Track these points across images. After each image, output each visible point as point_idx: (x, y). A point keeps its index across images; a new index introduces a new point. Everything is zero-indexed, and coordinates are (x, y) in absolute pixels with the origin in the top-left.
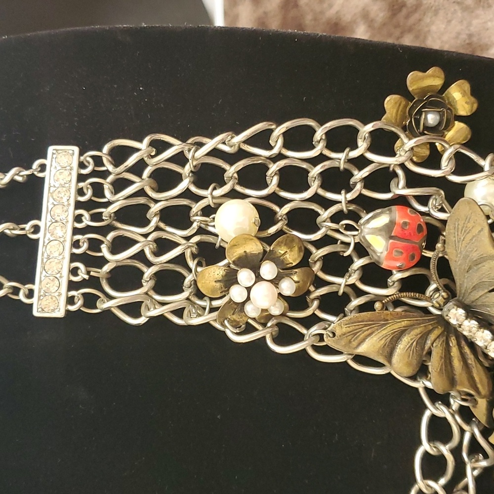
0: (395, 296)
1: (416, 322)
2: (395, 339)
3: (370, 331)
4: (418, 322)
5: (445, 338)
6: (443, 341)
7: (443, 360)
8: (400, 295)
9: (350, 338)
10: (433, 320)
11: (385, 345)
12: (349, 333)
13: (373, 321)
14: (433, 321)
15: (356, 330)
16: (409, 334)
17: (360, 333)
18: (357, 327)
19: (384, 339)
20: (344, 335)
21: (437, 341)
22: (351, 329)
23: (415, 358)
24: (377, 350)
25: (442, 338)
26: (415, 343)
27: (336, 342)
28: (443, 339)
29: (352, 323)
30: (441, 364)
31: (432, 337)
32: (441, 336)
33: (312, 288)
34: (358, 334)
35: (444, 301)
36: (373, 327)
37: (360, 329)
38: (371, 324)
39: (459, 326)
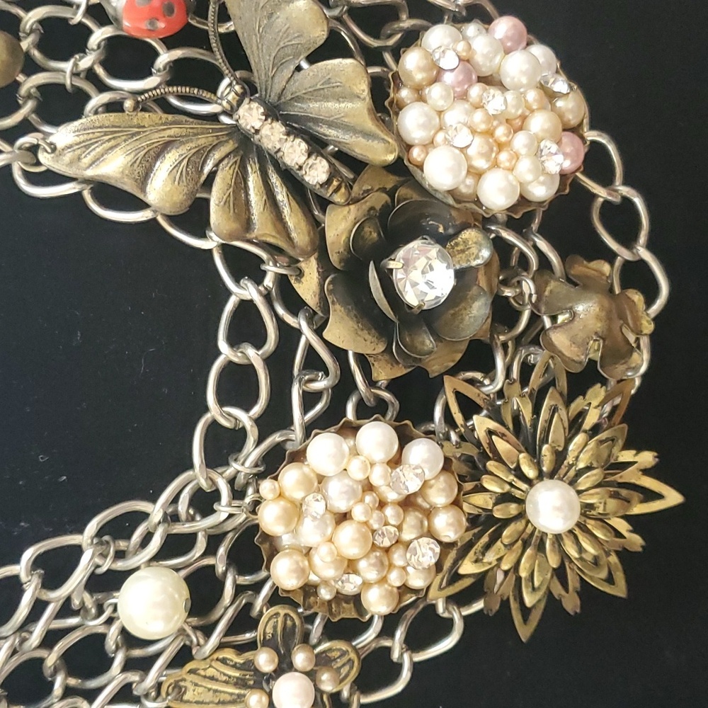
0: (158, 91)
1: (191, 131)
2: (152, 152)
3: (112, 143)
4: (195, 131)
5: (239, 158)
6: (236, 162)
7: (231, 190)
8: (166, 90)
9: (79, 152)
10: (221, 130)
11: (135, 162)
12: (77, 144)
13: (119, 127)
14: (221, 132)
15: (90, 139)
16: (177, 148)
17: (96, 145)
18: (91, 136)
19: (134, 153)
20: (69, 148)
21: (225, 162)
22: (82, 138)
23: (185, 184)
24: (121, 170)
25: (234, 157)
26: (185, 162)
27: (56, 160)
28: (234, 160)
29: (85, 130)
30: (227, 194)
31: (217, 155)
32: (232, 155)
33: (21, 78)
34: (93, 147)
35: (237, 98)
36: (119, 137)
37: (96, 138)
38: (115, 132)
39: (257, 131)
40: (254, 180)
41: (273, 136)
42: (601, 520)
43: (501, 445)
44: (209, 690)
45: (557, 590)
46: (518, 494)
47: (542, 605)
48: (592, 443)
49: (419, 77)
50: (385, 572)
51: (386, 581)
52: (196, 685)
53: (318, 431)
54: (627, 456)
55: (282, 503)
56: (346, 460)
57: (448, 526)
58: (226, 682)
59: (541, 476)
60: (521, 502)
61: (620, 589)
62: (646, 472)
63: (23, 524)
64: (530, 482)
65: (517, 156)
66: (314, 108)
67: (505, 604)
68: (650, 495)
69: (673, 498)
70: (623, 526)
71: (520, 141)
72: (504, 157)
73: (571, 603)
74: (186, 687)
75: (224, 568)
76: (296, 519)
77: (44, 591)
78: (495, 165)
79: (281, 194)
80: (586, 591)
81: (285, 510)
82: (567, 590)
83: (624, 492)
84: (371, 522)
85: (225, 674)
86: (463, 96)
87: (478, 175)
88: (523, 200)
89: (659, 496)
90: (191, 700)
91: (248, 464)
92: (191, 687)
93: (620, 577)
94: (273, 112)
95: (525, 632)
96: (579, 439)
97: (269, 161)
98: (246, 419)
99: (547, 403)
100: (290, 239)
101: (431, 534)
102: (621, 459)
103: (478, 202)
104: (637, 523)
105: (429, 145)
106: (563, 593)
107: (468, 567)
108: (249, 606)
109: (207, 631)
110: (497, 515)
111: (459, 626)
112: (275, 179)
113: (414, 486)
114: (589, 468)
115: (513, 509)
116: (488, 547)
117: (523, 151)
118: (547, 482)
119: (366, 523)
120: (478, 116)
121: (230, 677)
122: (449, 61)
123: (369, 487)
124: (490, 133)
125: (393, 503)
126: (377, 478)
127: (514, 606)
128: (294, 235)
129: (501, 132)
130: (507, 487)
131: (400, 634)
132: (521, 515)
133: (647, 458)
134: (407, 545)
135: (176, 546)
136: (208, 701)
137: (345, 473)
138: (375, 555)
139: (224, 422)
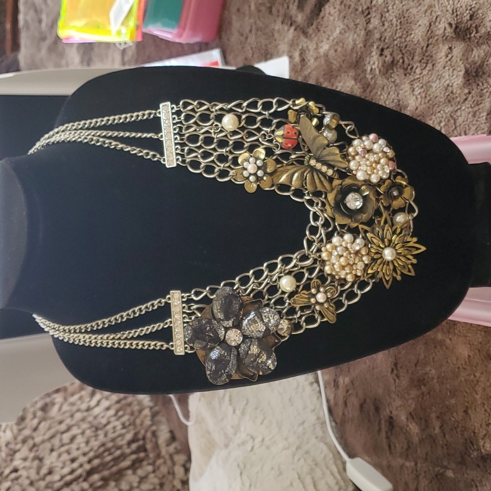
2: (292, 175)
3: (282, 175)
4: (300, 168)
5: (312, 172)
6: (311, 174)
7: (311, 180)
11: (289, 178)
16: (297, 173)
19: (288, 176)
21: (308, 174)
26: (299, 176)
32: (309, 172)
35: (309, 159)
39: (315, 166)
40: (316, 177)
41: (319, 166)
42: (405, 256)
43: (375, 241)
45: (395, 275)
46: (380, 252)
47: (391, 280)
48: (398, 237)
49: (353, 154)
50: (351, 271)
51: (352, 273)
54: (409, 239)
55: (327, 252)
56: (342, 242)
57: (366, 259)
59: (386, 247)
60: (381, 254)
61: (413, 274)
62: (415, 243)
64: (383, 248)
65: (378, 170)
66: (327, 158)
67: (381, 279)
68: (418, 249)
69: (423, 249)
70: (410, 257)
71: (379, 166)
72: (375, 171)
73: (399, 278)
76: (330, 256)
78: (374, 173)
79: (323, 179)
80: (402, 274)
81: (328, 254)
82: (397, 275)
83: (410, 249)
84: (348, 257)
86: (364, 157)
87: (370, 175)
88: (381, 179)
89: (420, 249)
93: (412, 270)
94: (318, 161)
95: (388, 287)
96: (395, 236)
97: (319, 171)
98: (316, 238)
99: (386, 228)
100: (326, 189)
101: (362, 261)
102: (408, 240)
103: (370, 181)
104: (415, 256)
105: (357, 170)
106: (396, 276)
107: (370, 271)
110: (375, 258)
111: (371, 284)
112: (320, 176)
113: (358, 248)
114: (398, 244)
115: (379, 256)
116: (374, 265)
117: (380, 169)
118: (388, 248)
119: (346, 257)
120: (368, 162)
122: (360, 150)
123: (347, 248)
124: (371, 166)
125: (353, 253)
126: (349, 246)
127: (384, 280)
128: (327, 188)
129: (374, 165)
130: (377, 251)
131: (356, 286)
132: (382, 257)
133: (415, 239)
134: (356, 264)
137: (341, 245)
138: (349, 266)
139: (310, 239)
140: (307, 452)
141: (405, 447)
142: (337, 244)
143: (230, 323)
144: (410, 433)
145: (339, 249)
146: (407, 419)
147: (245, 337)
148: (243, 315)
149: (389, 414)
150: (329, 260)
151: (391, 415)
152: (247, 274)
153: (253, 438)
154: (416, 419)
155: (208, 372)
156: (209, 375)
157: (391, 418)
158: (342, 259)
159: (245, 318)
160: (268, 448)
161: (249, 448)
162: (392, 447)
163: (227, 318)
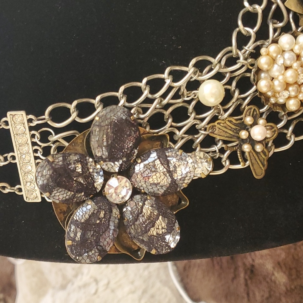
44: (224, 131)
50: (298, 94)
51: (297, 98)
52: (219, 129)
53: (284, 33)
55: (268, 57)
56: (293, 45)
58: (230, 130)
63: (163, 62)
74: (215, 129)
75: (234, 89)
76: (272, 65)
77: (172, 83)
84: (298, 70)
85: (230, 127)
90: (217, 134)
91: (250, 48)
92: (217, 129)
98: (252, 32)
108: (240, 105)
109: (226, 111)
119: (297, 70)
121: (232, 128)
135: (219, 77)
136: (223, 135)
137: (292, 50)
138: (296, 85)
139: (243, 32)
140: (152, 296)
141: (266, 295)
142: (287, 47)
143: (116, 167)
144: (275, 282)
145: (287, 55)
146: (274, 268)
147: (136, 191)
148: (138, 156)
149: (251, 262)
150: (268, 71)
151: (253, 264)
152: (139, 84)
153: (96, 281)
154: (284, 268)
155: (68, 243)
156: (71, 246)
157: (253, 266)
158: (289, 73)
159: (139, 161)
160: (113, 291)
161: (93, 291)
162: (251, 295)
163: (112, 158)
